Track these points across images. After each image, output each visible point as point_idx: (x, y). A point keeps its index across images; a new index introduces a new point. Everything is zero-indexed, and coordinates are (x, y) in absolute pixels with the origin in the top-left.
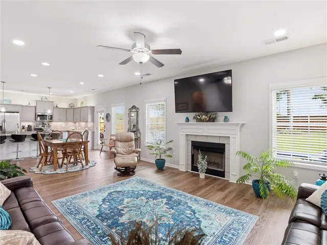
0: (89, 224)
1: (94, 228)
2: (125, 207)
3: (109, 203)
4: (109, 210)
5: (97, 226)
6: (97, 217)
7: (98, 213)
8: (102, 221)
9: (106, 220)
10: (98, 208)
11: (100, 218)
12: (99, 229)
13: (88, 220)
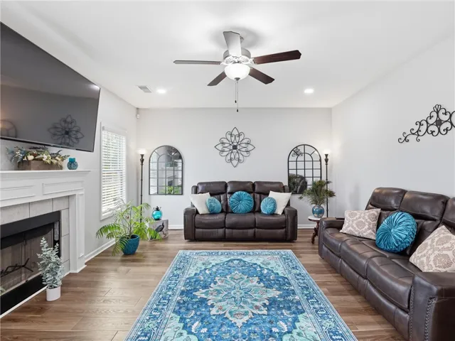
0: (317, 306)
1: (312, 298)
2: (257, 307)
3: (274, 329)
4: (282, 314)
5: (308, 299)
6: (302, 312)
7: (300, 317)
8: (298, 303)
9: (295, 301)
10: (295, 328)
11: (300, 307)
12: (306, 295)
13: (317, 311)
